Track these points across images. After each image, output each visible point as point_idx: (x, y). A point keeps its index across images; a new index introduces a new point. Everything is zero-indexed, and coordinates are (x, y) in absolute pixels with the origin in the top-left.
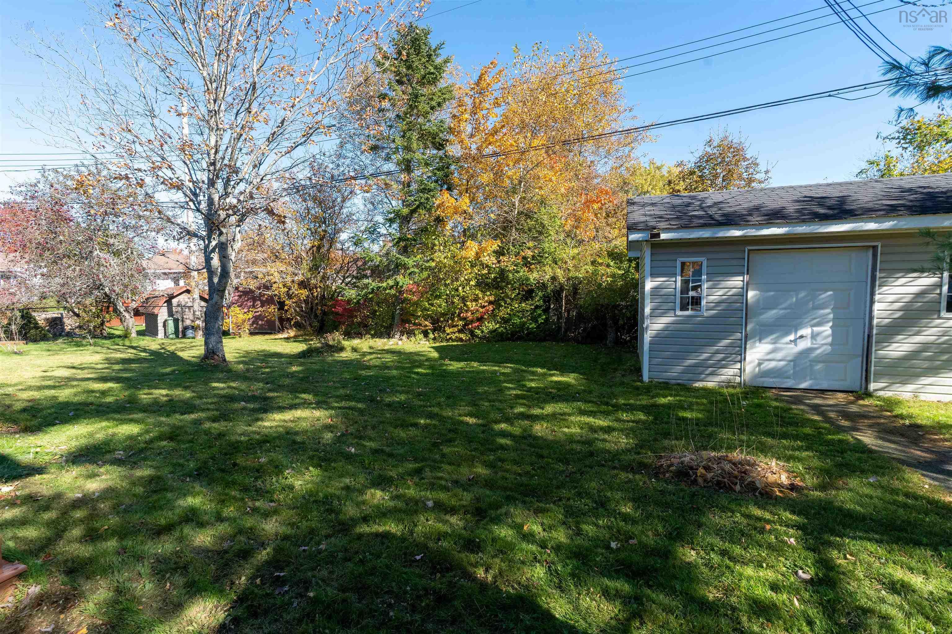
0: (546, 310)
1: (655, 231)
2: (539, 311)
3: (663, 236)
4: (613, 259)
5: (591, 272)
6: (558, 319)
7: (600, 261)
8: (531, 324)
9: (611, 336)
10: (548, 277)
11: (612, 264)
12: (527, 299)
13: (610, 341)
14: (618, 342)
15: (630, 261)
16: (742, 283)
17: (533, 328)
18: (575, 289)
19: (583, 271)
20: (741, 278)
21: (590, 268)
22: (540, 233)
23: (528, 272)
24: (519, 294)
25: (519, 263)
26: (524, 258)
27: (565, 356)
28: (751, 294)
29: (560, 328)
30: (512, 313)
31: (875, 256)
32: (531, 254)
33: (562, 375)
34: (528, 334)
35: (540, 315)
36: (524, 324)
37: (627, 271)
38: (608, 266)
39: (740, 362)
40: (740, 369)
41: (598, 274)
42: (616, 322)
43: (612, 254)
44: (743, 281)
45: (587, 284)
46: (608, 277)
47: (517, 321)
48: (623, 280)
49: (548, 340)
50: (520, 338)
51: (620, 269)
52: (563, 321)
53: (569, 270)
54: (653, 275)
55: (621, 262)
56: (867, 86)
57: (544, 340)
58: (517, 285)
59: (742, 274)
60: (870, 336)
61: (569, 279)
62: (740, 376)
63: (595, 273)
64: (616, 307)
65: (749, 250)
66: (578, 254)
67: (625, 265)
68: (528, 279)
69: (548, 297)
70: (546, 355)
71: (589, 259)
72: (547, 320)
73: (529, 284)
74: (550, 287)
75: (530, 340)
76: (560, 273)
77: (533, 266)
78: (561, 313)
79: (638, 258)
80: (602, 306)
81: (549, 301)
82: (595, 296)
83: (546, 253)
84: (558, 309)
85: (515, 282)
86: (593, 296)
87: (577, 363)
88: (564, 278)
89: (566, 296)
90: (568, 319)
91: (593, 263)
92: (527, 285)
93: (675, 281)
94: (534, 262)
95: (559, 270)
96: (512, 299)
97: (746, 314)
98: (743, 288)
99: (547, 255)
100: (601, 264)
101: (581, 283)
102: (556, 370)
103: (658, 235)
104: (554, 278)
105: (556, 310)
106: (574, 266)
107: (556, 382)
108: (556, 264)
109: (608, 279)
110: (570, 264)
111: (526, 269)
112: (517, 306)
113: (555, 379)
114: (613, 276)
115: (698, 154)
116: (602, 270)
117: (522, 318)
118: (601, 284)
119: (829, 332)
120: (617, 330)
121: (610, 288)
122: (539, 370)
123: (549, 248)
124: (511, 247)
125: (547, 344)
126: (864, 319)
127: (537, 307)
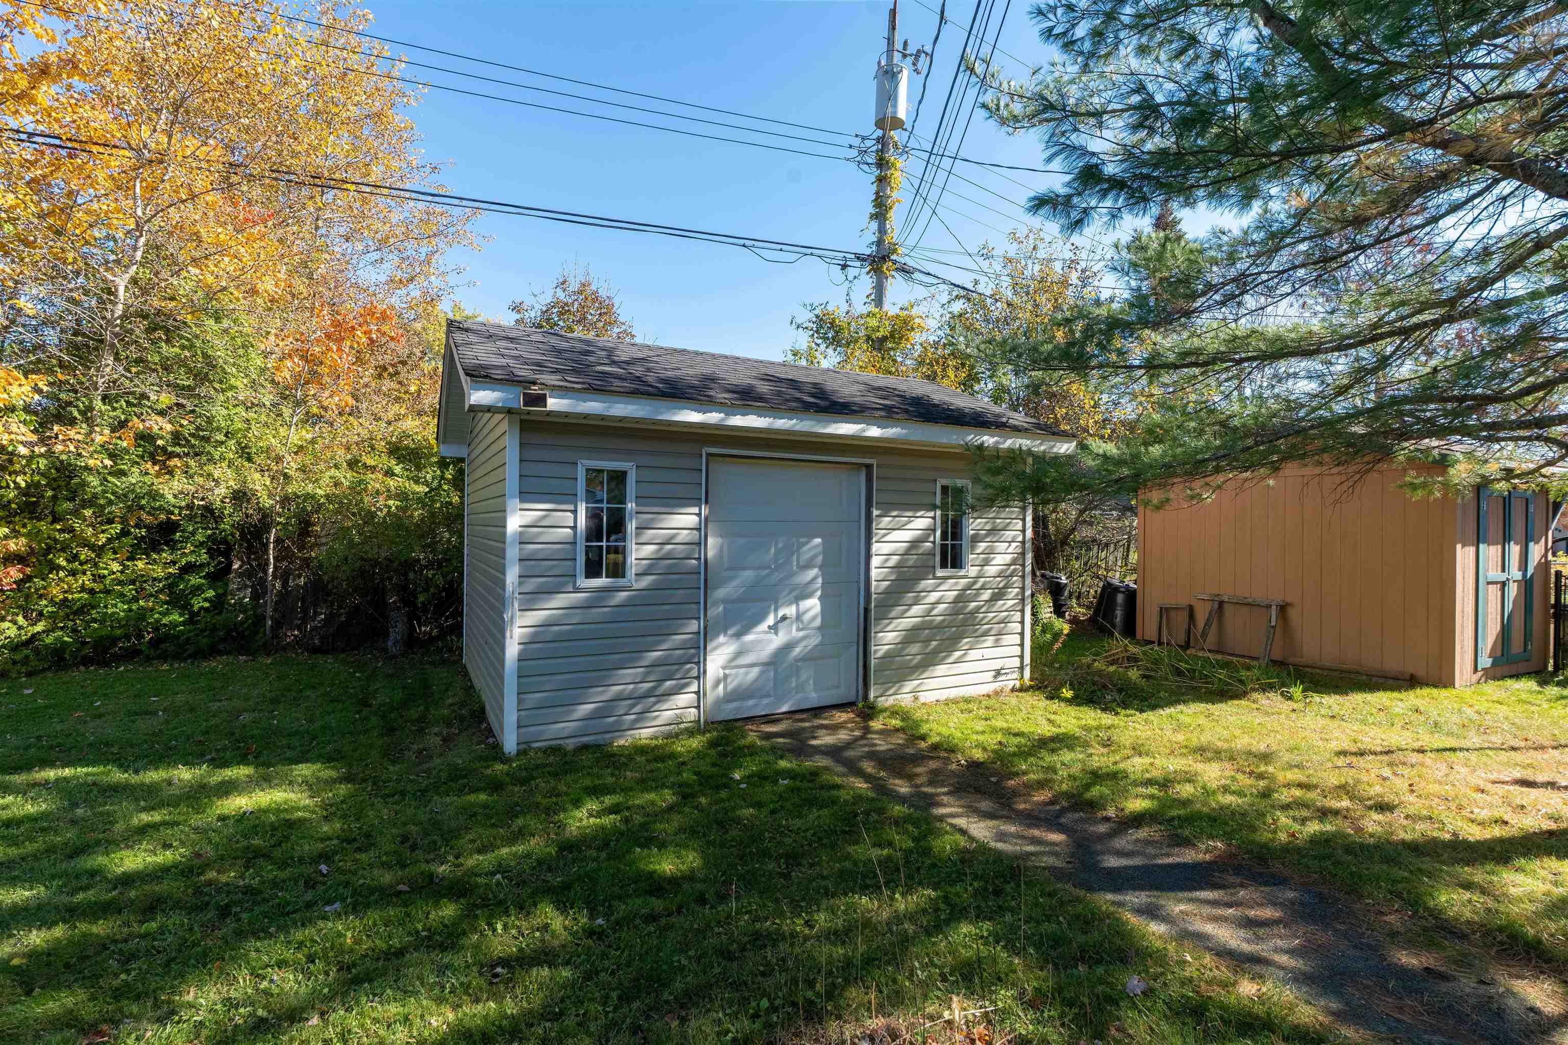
0: (219, 576)
1: (535, 390)
2: (195, 580)
3: (554, 403)
4: (400, 460)
5: (346, 484)
6: (255, 597)
7: (370, 462)
8: (165, 614)
9: (397, 631)
10: (221, 491)
11: (398, 469)
12: (154, 547)
13: (396, 643)
14: (411, 642)
15: (443, 464)
16: (696, 519)
17: (174, 625)
18: (304, 525)
19: (326, 480)
20: (696, 510)
21: (346, 477)
22: (202, 378)
23: (158, 476)
24: (125, 533)
25: (126, 450)
26: (145, 438)
27: (275, 701)
28: (713, 542)
29: (259, 620)
30: (97, 587)
31: (869, 480)
32: (169, 427)
33: (265, 781)
34: (153, 643)
35: (197, 590)
36: (143, 614)
37: (435, 491)
38: (389, 473)
39: (698, 678)
40: (697, 693)
41: (365, 490)
42: (408, 599)
43: (398, 449)
44: (699, 515)
45: (337, 512)
46: (389, 497)
47: (118, 608)
48: (424, 506)
49: (220, 653)
50: (131, 655)
51: (417, 482)
52: (270, 599)
53: (286, 476)
54: (527, 495)
55: (419, 468)
56: (784, 247)
57: (212, 652)
58: (116, 510)
59: (696, 502)
60: (867, 611)
61: (285, 500)
62: (698, 707)
63: (358, 488)
64: (410, 564)
65: (709, 455)
66: (313, 441)
67: (429, 474)
68: (154, 495)
69: (224, 541)
70: (214, 706)
71: (341, 455)
72: (218, 604)
73: (161, 508)
74: (231, 518)
75: (164, 657)
76: (258, 482)
77: (175, 462)
78: (263, 581)
79: (462, 460)
80: (375, 563)
81: (227, 553)
82: (357, 539)
83: (219, 429)
84: (254, 573)
85: (110, 503)
86: (351, 540)
87: (311, 721)
88: (271, 496)
89: (278, 541)
90: (284, 595)
91: (353, 464)
92: (153, 511)
93: (575, 512)
94: (178, 450)
95: (257, 476)
96: (99, 551)
97: (706, 580)
98: (699, 529)
99: (220, 437)
100: (373, 469)
101: (319, 508)
102: (243, 760)
103: (541, 400)
104: (240, 496)
105: (249, 574)
106: (303, 469)
107: (242, 817)
108: (249, 460)
109: (391, 502)
110: (291, 465)
111: (153, 469)
112: (116, 567)
113: (240, 803)
114: (402, 495)
115: (547, 298)
116: (375, 481)
117: (136, 599)
118: (373, 515)
119: (818, 609)
120: (412, 616)
121: (398, 522)
122: (184, 774)
123: (229, 418)
124: (98, 404)
125: (216, 664)
126: (858, 582)
127: (189, 569)
